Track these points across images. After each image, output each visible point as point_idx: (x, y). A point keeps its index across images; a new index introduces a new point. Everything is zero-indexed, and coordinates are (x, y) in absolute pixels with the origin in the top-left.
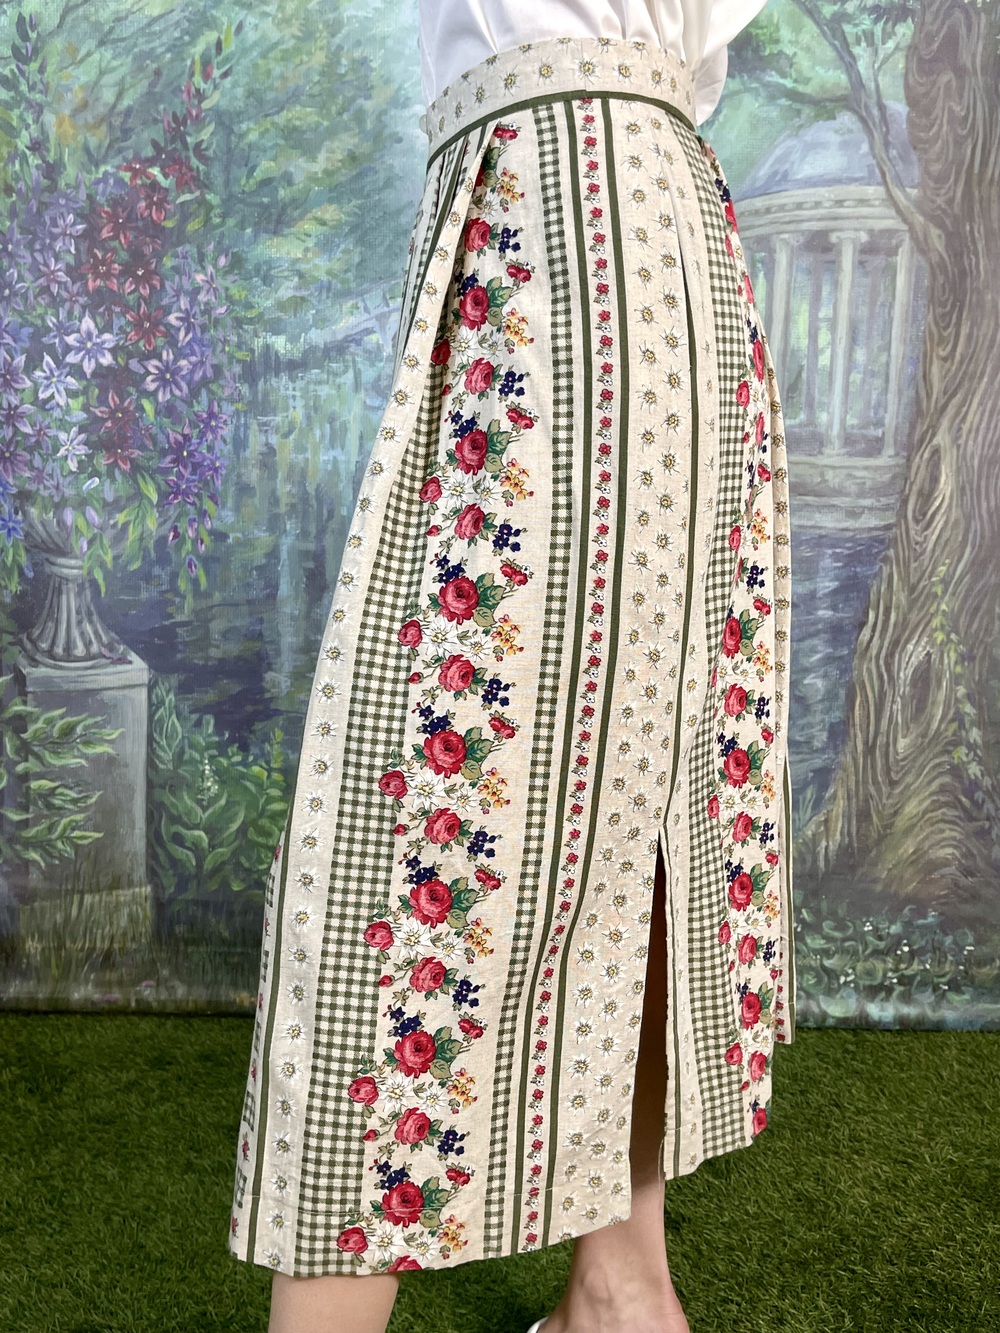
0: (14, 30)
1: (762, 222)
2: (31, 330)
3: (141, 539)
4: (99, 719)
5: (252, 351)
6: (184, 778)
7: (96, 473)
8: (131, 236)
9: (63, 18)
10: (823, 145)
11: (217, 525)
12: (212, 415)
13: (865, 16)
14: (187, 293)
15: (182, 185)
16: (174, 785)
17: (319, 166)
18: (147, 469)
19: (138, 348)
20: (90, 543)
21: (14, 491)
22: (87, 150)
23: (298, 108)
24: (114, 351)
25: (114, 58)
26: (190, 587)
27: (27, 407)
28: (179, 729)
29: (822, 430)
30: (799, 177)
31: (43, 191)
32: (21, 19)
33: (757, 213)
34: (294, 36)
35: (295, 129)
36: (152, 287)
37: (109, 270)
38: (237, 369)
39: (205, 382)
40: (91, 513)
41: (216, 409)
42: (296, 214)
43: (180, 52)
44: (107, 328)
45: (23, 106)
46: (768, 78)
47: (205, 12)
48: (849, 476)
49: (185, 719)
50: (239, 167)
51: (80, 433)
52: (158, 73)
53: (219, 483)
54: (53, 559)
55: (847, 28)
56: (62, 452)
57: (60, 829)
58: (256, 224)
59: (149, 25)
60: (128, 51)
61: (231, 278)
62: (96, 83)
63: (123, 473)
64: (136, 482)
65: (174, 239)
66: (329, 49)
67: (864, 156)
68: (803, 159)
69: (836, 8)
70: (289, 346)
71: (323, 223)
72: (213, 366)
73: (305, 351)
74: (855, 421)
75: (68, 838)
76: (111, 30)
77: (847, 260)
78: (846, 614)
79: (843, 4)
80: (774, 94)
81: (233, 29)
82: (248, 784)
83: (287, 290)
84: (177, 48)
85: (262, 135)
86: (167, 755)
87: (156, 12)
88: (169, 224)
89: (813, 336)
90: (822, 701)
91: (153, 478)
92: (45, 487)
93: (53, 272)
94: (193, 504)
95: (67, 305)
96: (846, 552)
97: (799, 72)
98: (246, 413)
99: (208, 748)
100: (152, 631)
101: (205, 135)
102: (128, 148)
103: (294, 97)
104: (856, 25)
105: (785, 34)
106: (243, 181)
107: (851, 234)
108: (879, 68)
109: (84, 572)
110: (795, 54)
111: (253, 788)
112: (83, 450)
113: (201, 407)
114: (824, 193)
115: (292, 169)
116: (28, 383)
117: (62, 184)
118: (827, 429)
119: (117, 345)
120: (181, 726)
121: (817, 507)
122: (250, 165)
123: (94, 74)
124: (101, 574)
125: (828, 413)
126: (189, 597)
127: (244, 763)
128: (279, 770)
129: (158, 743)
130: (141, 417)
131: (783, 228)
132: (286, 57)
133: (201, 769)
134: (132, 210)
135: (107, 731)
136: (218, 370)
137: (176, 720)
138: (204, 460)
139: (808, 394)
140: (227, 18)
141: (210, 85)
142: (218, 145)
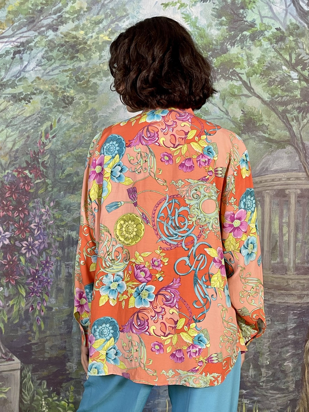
1: (259, 186)
3: (19, 311)
5: (63, 237)
6: (34, 407)
7: (3, 286)
8: (17, 195)
10: (282, 158)
11: (48, 304)
12: (47, 262)
13: (295, 111)
14: (38, 216)
15: (37, 177)
16: (30, 410)
18: (22, 283)
19: (19, 237)
22: (1, 165)
23: (81, 148)
24: (9, 239)
25: (12, 132)
26: (38, 329)
28: (32, 387)
29: (287, 265)
30: (272, 169)
33: (257, 183)
34: (79, 123)
35: (80, 156)
36: (25, 214)
37: (8, 208)
38: (57, 244)
39: (45, 249)
41: (49, 260)
43: (36, 129)
44: (7, 230)
46: (259, 134)
47: (46, 115)
48: (298, 282)
49: (35, 382)
50: (59, 170)
52: (28, 137)
53: (49, 288)
55: (288, 115)
58: (65, 190)
59: (25, 120)
60: (17, 129)
61: (55, 210)
62: (5, 141)
63: (12, 285)
64: (17, 288)
65: (34, 196)
67: (297, 161)
68: (273, 163)
69: (284, 108)
72: (48, 243)
74: (299, 261)
76: (11, 122)
77: (293, 200)
78: (300, 337)
79: (286, 107)
80: (262, 139)
81: (57, 120)
82: (60, 409)
83: (76, 215)
84: (36, 128)
85: (67, 158)
86: (27, 398)
87: (28, 115)
88: (32, 191)
89: (281, 229)
90: (292, 372)
91: (24, 287)
94: (39, 296)
96: (299, 312)
97: (270, 131)
98: (60, 262)
99: (44, 394)
100: (22, 347)
101: (46, 159)
102: (17, 164)
103: (80, 144)
104: (292, 114)
105: (265, 117)
106: (60, 175)
107: (294, 190)
108: (301, 129)
110: (269, 125)
111: (62, 411)
113: (43, 259)
114: (282, 174)
115: (79, 171)
118: (288, 265)
119: (11, 236)
120: (33, 386)
121: (286, 295)
122: (63, 169)
123: (4, 137)
124: (3, 326)
125: (288, 258)
126: (37, 333)
127: (58, 400)
128: (72, 403)
129: (24, 393)
130: (20, 263)
131: (267, 188)
132: (76, 130)
133: (41, 403)
134: (18, 186)
135: (4, 388)
136: (50, 244)
137: (31, 383)
138: (44, 279)
139: (280, 251)
140: (54, 117)
141: (48, 140)
142: (51, 162)
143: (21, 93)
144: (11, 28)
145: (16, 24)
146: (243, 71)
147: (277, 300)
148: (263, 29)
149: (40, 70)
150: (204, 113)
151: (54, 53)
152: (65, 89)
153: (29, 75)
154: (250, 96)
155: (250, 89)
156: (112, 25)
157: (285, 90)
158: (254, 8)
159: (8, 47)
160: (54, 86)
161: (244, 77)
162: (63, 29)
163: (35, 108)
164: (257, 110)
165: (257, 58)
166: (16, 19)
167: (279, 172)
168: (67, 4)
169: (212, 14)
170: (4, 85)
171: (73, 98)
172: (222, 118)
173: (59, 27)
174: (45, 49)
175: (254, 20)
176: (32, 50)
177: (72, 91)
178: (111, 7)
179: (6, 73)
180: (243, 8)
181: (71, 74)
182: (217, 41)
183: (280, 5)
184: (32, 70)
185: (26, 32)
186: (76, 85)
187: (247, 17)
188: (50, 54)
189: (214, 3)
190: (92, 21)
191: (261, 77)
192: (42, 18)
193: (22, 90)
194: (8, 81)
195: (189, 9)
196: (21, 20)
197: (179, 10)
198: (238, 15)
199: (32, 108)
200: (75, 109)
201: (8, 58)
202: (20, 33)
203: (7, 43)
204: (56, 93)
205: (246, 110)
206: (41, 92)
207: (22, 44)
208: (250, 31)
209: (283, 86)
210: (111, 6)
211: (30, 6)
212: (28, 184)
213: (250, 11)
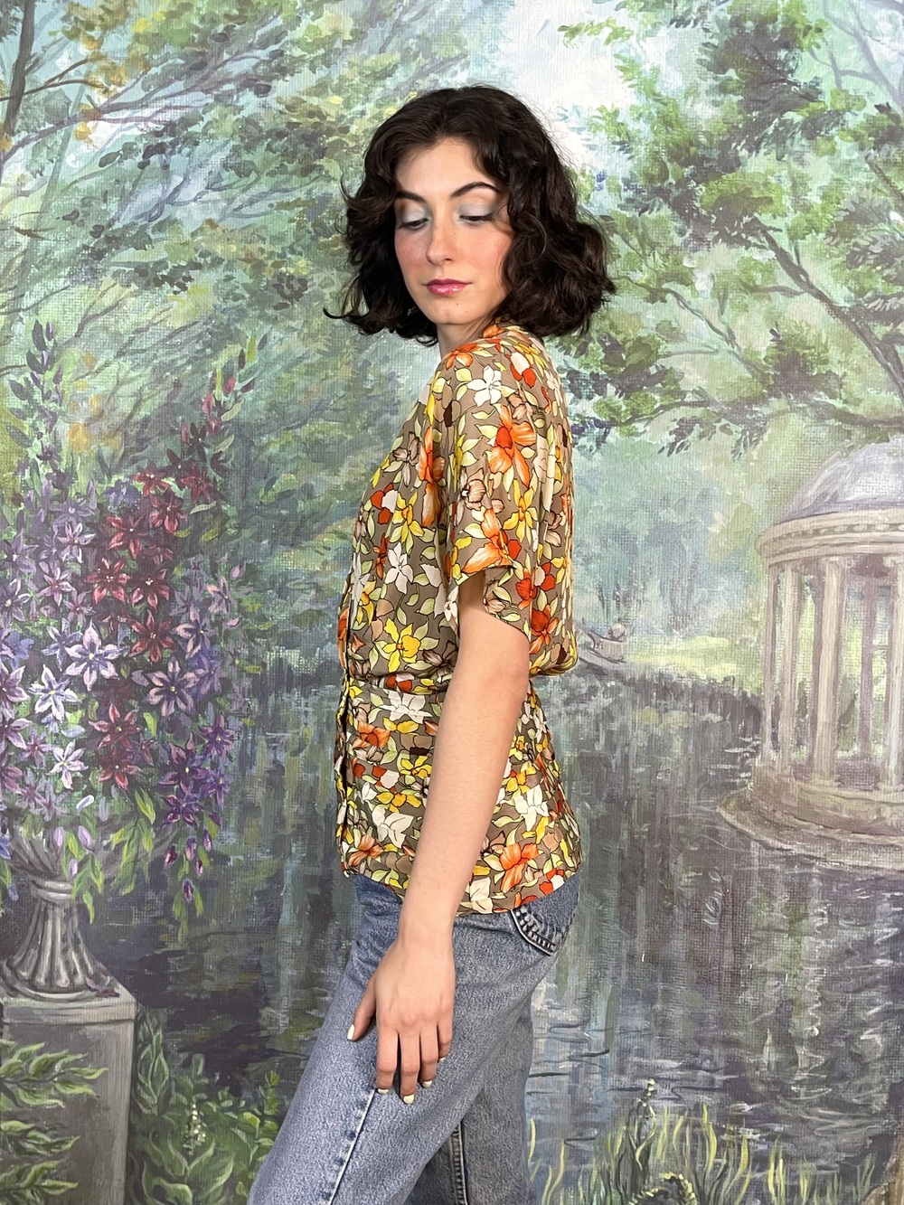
0: (31, 338)
1: (811, 544)
2: (32, 642)
3: (136, 861)
4: (80, 1056)
5: (264, 665)
6: (169, 1125)
7: (94, 792)
8: (141, 545)
9: (81, 327)
10: (877, 468)
11: (218, 846)
12: (217, 730)
14: (197, 604)
15: (197, 496)
16: (159, 1130)
17: (340, 480)
18: (146, 787)
19: (143, 659)
20: (81, 865)
21: (4, 808)
22: (100, 458)
23: (321, 421)
24: (116, 663)
25: (132, 369)
26: (185, 914)
27: (23, 721)
28: (166, 1069)
29: (878, 763)
30: (849, 499)
31: (51, 501)
32: (38, 327)
33: (804, 534)
34: (319, 351)
35: (317, 442)
36: (161, 598)
38: (247, 683)
39: (212, 695)
40: (83, 832)
41: (222, 724)
42: (315, 527)
43: (203, 364)
44: (112, 639)
45: (36, 414)
46: (818, 399)
47: (228, 325)
49: (174, 1058)
50: (258, 479)
51: (76, 748)
52: (177, 385)
53: (221, 802)
54: (39, 881)
55: (902, 350)
56: (57, 768)
57: (29, 1177)
58: (273, 535)
59: (170, 337)
60: (147, 362)
61: (245, 589)
62: (113, 393)
63: (120, 791)
64: (133, 800)
65: (187, 550)
66: (355, 365)
68: (853, 482)
69: (888, 329)
70: (303, 660)
71: (343, 536)
72: (221, 679)
73: (320, 666)
75: (38, 1187)
77: (903, 585)
79: (896, 325)
80: (823, 413)
81: (257, 342)
82: (239, 1132)
83: (303, 603)
84: (198, 361)
85: (283, 448)
86: (152, 1099)
87: (178, 325)
88: (182, 534)
89: (867, 664)
91: (151, 796)
92: (37, 806)
93: (58, 582)
94: (194, 824)
95: (71, 615)
97: (850, 393)
98: (253, 732)
99: (197, 1090)
101: (224, 447)
102: (144, 458)
103: (318, 411)
105: (834, 353)
106: (262, 493)
109: (73, 896)
110: (845, 374)
111: (244, 1138)
112: (78, 766)
113: (206, 722)
114: (877, 514)
115: (314, 483)
116: (26, 697)
117: (72, 493)
118: (883, 763)
119: (121, 657)
120: (169, 1066)
121: (874, 846)
122: (270, 477)
123: (111, 384)
124: (91, 899)
125: (885, 746)
126: (184, 925)
127: (235, 1109)
128: (272, 1118)
129: (143, 1085)
130: (142, 731)
131: (832, 550)
132: (310, 371)
133: (188, 1114)
134: (144, 519)
135: (88, 1070)
136: (226, 684)
137: (163, 1060)
138: (207, 777)
139: (862, 725)
140: (251, 331)
141: (231, 398)
142: (236, 458)
143: (161, 264)
144: (140, 83)
145: (154, 71)
146: (779, 223)
147: (849, 861)
148: (840, 105)
149: (215, 202)
150: (668, 335)
151: (258, 156)
152: (285, 256)
153: (185, 215)
154: (798, 294)
155: (796, 272)
156: (419, 81)
157: (896, 280)
158: (819, 47)
159: (128, 133)
160: (253, 248)
161: (783, 241)
162: (284, 88)
163: (197, 305)
164: (813, 331)
165: (820, 188)
166: (155, 57)
167: (867, 507)
168: (299, 19)
169: (700, 61)
170: (115, 238)
171: (303, 282)
172: (717, 351)
173: (274, 83)
174: (232, 143)
175: (817, 81)
176: (197, 144)
177: (302, 262)
178: (418, 32)
179: (122, 207)
180: (787, 46)
181: (300, 215)
182: (709, 135)
183: (892, 41)
184: (195, 200)
185: (180, 93)
186: (314, 248)
187: (797, 72)
188: (246, 157)
189: (706, 30)
190: (367, 68)
191: (829, 240)
192: (226, 56)
193: (165, 255)
194: (126, 227)
195: (635, 45)
196: (170, 61)
197: (608, 47)
198: (772, 64)
199: (189, 305)
200: (308, 311)
201: (130, 164)
202: (166, 97)
203: (128, 124)
204: (258, 267)
205: (783, 330)
206: (217, 261)
207: (170, 127)
208: (804, 111)
209: (888, 267)
210: (420, 28)
211: (196, 22)
212: (173, 515)
213: (806, 55)
